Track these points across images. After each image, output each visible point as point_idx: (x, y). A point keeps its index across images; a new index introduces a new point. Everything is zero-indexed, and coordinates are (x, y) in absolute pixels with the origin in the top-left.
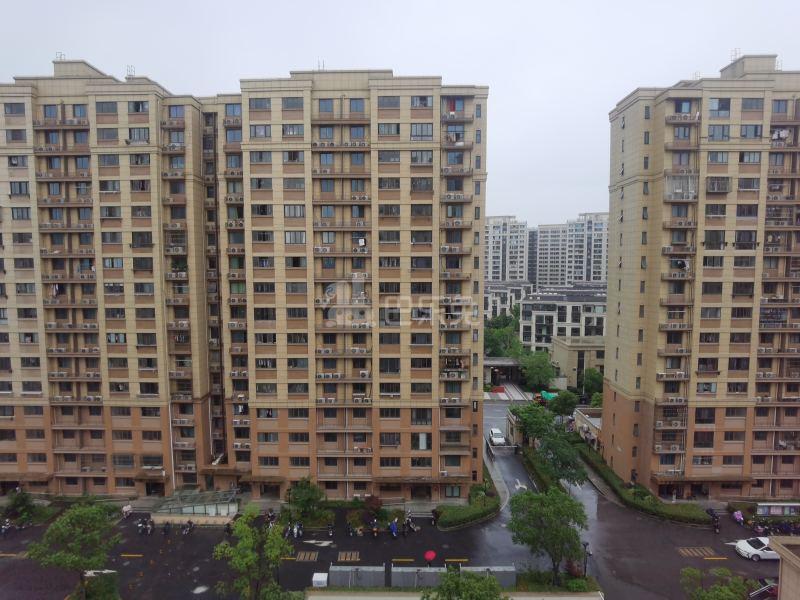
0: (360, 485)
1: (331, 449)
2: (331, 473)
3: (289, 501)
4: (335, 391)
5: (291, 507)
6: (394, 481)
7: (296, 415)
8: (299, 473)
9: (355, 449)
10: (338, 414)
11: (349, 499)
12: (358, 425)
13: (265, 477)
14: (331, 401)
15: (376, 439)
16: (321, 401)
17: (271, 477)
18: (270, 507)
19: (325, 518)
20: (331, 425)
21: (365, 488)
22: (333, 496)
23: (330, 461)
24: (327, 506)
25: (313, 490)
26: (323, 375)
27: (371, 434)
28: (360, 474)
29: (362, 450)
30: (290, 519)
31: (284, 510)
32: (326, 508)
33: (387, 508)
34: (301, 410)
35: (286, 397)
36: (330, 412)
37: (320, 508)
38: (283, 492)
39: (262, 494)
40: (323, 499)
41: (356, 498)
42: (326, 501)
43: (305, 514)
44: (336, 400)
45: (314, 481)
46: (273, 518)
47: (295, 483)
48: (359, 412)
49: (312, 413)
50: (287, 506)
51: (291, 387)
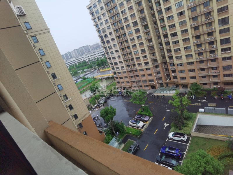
0: (215, 84)
1: (203, 73)
2: (204, 81)
3: (191, 89)
4: (202, 55)
5: (192, 91)
6: (230, 81)
7: (190, 64)
8: (193, 81)
9: (213, 72)
10: (204, 62)
11: (212, 88)
12: (214, 65)
13: (183, 83)
14: (201, 58)
15: (221, 69)
16: (197, 59)
17: (184, 83)
18: (185, 91)
19: (203, 93)
20: (202, 66)
21: (218, 84)
22: (206, 87)
23: (203, 77)
24: (203, 90)
25: (198, 86)
26: (197, 50)
27: (219, 67)
28: (215, 80)
29: (215, 72)
30: (192, 94)
31: (189, 92)
32: (203, 91)
33: (227, 90)
34: (191, 62)
35: (185, 59)
36: (202, 62)
37: (201, 91)
38: (189, 87)
39: (182, 87)
40: (202, 88)
41: (215, 88)
42: (203, 89)
43: (196, 93)
44: (203, 58)
45: (198, 83)
46: (186, 94)
47: (192, 84)
48: (213, 60)
49: (195, 63)
50: (190, 91)
51: (187, 56)
